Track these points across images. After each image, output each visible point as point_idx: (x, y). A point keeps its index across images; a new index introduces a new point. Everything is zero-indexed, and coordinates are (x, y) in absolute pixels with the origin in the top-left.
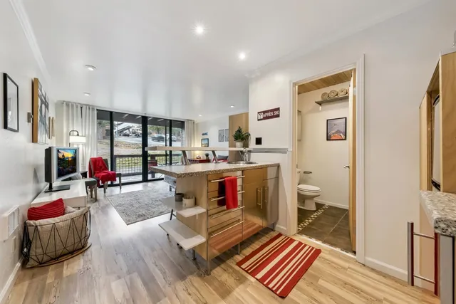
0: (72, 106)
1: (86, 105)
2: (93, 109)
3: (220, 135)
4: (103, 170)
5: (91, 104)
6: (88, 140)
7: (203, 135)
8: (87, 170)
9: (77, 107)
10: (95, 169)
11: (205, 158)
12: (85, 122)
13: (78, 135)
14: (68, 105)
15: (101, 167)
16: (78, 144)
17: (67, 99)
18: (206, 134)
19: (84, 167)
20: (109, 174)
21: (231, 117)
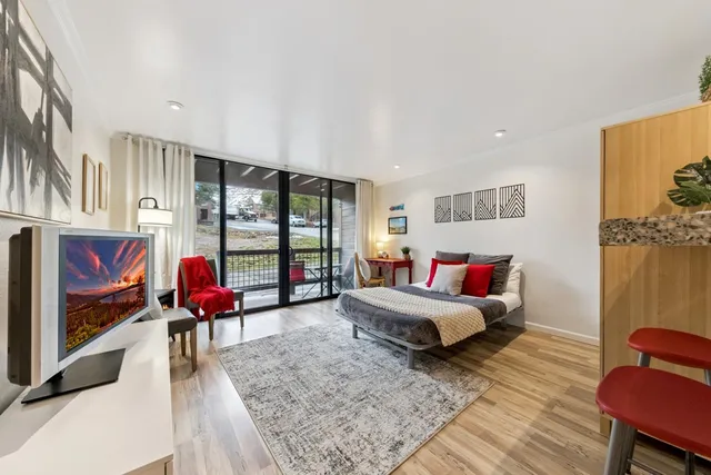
0: (146, 145)
1: (174, 144)
2: (188, 154)
3: (437, 208)
4: (208, 284)
5: (182, 142)
6: (176, 218)
7: (393, 209)
8: (174, 285)
9: (155, 148)
10: (191, 284)
11: (401, 257)
12: (172, 184)
13: (156, 207)
14: (135, 142)
15: (202, 279)
16: (156, 226)
17: (134, 129)
18: (400, 208)
19: (167, 279)
20: (219, 293)
21: (604, 131)
